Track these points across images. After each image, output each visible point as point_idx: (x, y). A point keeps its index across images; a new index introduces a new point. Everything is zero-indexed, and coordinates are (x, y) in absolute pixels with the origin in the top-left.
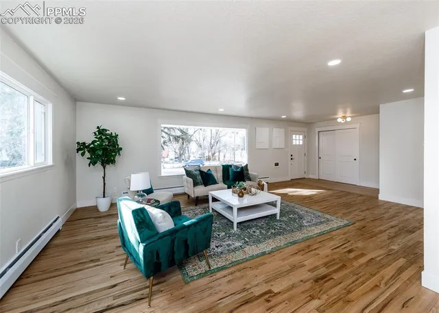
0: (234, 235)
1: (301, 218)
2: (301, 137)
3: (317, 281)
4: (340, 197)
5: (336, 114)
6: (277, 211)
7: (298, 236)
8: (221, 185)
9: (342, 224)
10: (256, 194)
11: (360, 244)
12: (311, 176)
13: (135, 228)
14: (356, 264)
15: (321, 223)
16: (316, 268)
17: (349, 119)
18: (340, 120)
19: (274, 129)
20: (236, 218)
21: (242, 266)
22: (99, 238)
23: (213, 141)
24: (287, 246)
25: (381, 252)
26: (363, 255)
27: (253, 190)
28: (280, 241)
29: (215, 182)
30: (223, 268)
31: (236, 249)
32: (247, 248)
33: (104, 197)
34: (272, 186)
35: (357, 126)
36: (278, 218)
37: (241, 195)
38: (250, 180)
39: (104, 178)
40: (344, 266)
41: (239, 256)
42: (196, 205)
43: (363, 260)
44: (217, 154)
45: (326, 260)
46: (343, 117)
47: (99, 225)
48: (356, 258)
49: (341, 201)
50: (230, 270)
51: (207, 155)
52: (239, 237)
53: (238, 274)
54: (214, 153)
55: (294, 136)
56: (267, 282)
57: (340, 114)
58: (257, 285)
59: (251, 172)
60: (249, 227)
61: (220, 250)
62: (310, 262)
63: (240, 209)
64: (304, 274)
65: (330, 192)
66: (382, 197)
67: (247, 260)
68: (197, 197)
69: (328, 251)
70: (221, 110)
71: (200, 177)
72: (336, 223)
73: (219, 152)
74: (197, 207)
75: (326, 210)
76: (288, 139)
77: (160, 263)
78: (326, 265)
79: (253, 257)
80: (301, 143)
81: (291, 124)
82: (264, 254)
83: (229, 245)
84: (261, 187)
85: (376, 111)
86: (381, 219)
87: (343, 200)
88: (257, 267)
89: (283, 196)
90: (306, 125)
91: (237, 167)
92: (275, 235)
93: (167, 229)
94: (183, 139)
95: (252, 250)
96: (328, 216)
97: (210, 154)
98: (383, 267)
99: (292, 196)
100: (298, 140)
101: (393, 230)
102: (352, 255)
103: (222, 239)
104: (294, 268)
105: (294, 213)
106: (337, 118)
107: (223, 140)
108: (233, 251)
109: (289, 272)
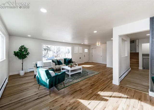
0: (70, 78)
1: (87, 72)
2: (87, 50)
3: (91, 86)
4: (97, 67)
5: (96, 43)
6: (81, 71)
7: (87, 77)
8: (64, 65)
9: (98, 73)
10: (75, 66)
11: (101, 77)
12: (90, 62)
13: (46, 75)
14: (100, 81)
15: (92, 73)
16: (91, 83)
17: (100, 45)
18: (97, 45)
19: (80, 47)
20: (70, 74)
21: (73, 85)
22: (25, 83)
23: (57, 50)
24: (84, 79)
25: (106, 78)
26: (102, 79)
27: (74, 66)
28: (83, 78)
29: (62, 64)
30: (68, 86)
31: (71, 81)
32: (74, 81)
33: (22, 70)
34: (79, 65)
35: (102, 47)
36: (81, 73)
37: (71, 67)
38: (73, 63)
39: (22, 64)
40: (98, 82)
41: (72, 83)
42: (56, 71)
43: (102, 80)
44: (59, 55)
45: (93, 81)
46: (98, 44)
47: (23, 80)
48: (100, 80)
49: (97, 68)
50: (70, 86)
51: (55, 55)
52: (71, 79)
53: (72, 87)
54: (58, 55)
55: (85, 49)
56: (80, 87)
57: (97, 43)
58: (78, 88)
59: (73, 60)
60: (74, 76)
61: (66, 82)
62: (90, 82)
63: (71, 71)
64: (89, 85)
65: (95, 66)
66: (107, 66)
67: (74, 83)
68: (56, 69)
69: (94, 79)
70: (64, 41)
71: (57, 63)
72: (96, 73)
73: (60, 54)
74: (57, 72)
75: (94, 70)
76: (83, 50)
77: (53, 84)
78: (93, 82)
79: (76, 83)
80: (87, 51)
81: (84, 46)
82: (79, 82)
83: (69, 81)
84: (76, 65)
85: (106, 43)
86: (106, 71)
87: (98, 67)
88: (77, 85)
89: (83, 67)
90: (88, 46)
91: (69, 59)
92: (81, 77)
93: (54, 76)
94: (47, 50)
95: (75, 81)
96: (94, 72)
97: (56, 55)
98: (106, 81)
99: (85, 67)
100: (86, 50)
101: (109, 74)
102: (99, 80)
103: (67, 80)
104: (86, 84)
105: (86, 71)
106: (96, 45)
107: (61, 50)
108: (70, 82)
109: (85, 85)
